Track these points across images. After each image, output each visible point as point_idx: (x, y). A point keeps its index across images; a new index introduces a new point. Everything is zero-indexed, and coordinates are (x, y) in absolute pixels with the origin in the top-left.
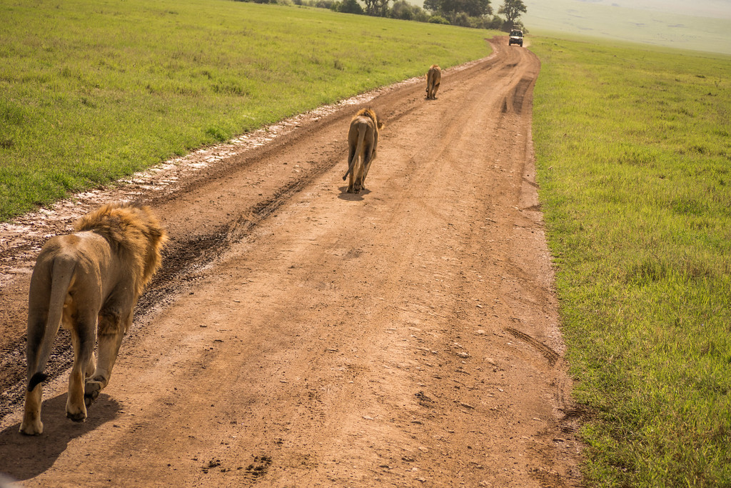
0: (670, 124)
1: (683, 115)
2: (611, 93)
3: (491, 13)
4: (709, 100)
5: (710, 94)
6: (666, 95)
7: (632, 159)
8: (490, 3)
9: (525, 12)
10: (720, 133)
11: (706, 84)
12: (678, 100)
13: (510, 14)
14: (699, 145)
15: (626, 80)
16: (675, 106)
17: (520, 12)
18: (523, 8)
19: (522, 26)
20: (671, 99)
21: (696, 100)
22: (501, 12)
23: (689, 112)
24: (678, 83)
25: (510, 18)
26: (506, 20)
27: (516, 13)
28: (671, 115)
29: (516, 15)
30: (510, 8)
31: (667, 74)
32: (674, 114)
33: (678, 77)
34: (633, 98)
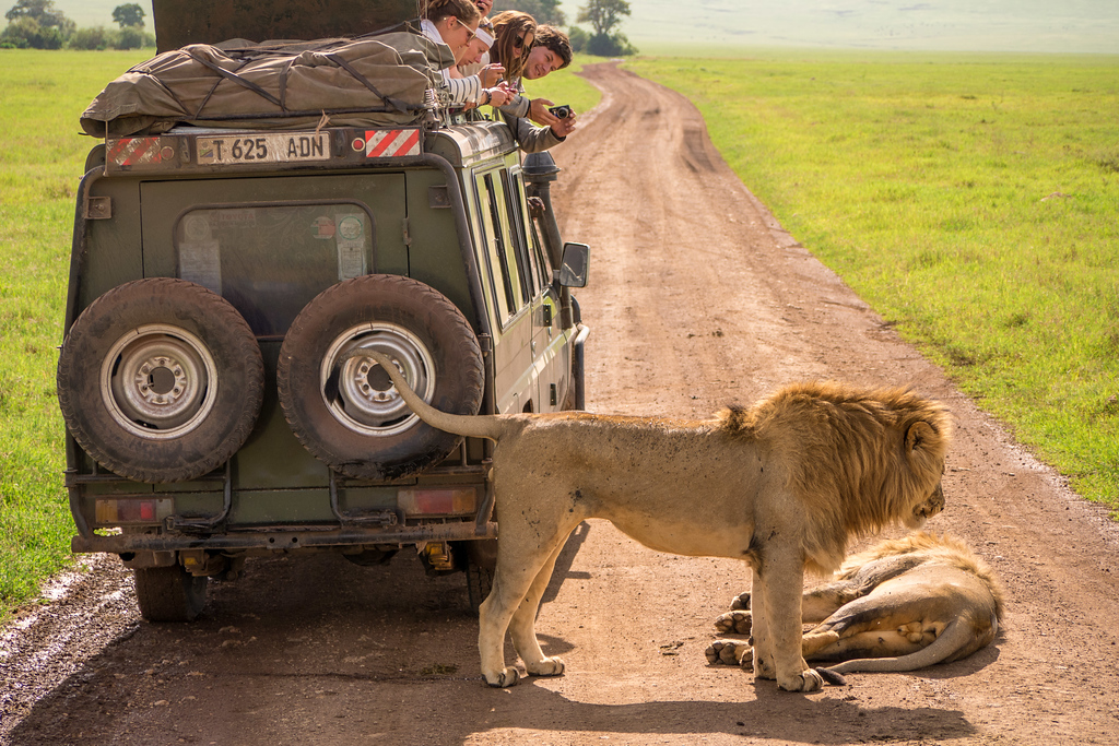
0: (927, 160)
1: (944, 149)
2: (833, 135)
3: (561, 23)
4: (982, 129)
5: (983, 121)
6: (916, 128)
7: (887, 196)
8: (559, 3)
9: (628, 13)
10: (996, 165)
11: (978, 108)
12: (934, 133)
13: (601, 22)
14: (968, 179)
15: (848, 115)
16: (930, 140)
17: (618, 15)
18: (624, 9)
19: (626, 40)
20: (924, 133)
21: (962, 131)
22: (582, 19)
23: (953, 145)
24: (930, 111)
25: (601, 28)
26: (595, 33)
27: (611, 17)
28: (926, 151)
29: (611, 21)
30: (599, 9)
31: (911, 100)
32: (931, 149)
33: (930, 101)
34: (866, 136)
